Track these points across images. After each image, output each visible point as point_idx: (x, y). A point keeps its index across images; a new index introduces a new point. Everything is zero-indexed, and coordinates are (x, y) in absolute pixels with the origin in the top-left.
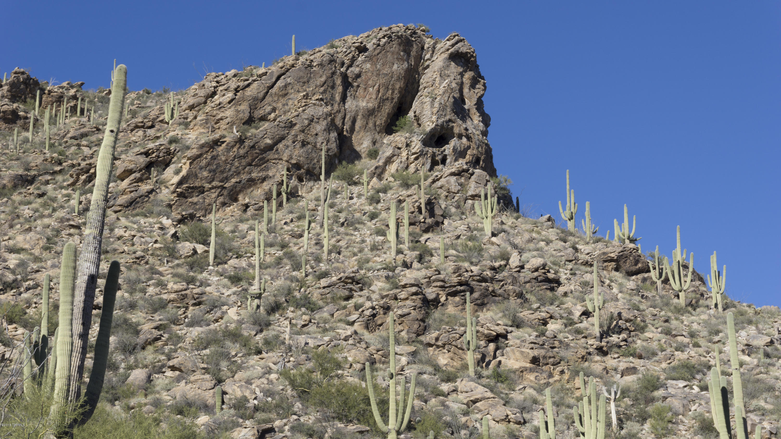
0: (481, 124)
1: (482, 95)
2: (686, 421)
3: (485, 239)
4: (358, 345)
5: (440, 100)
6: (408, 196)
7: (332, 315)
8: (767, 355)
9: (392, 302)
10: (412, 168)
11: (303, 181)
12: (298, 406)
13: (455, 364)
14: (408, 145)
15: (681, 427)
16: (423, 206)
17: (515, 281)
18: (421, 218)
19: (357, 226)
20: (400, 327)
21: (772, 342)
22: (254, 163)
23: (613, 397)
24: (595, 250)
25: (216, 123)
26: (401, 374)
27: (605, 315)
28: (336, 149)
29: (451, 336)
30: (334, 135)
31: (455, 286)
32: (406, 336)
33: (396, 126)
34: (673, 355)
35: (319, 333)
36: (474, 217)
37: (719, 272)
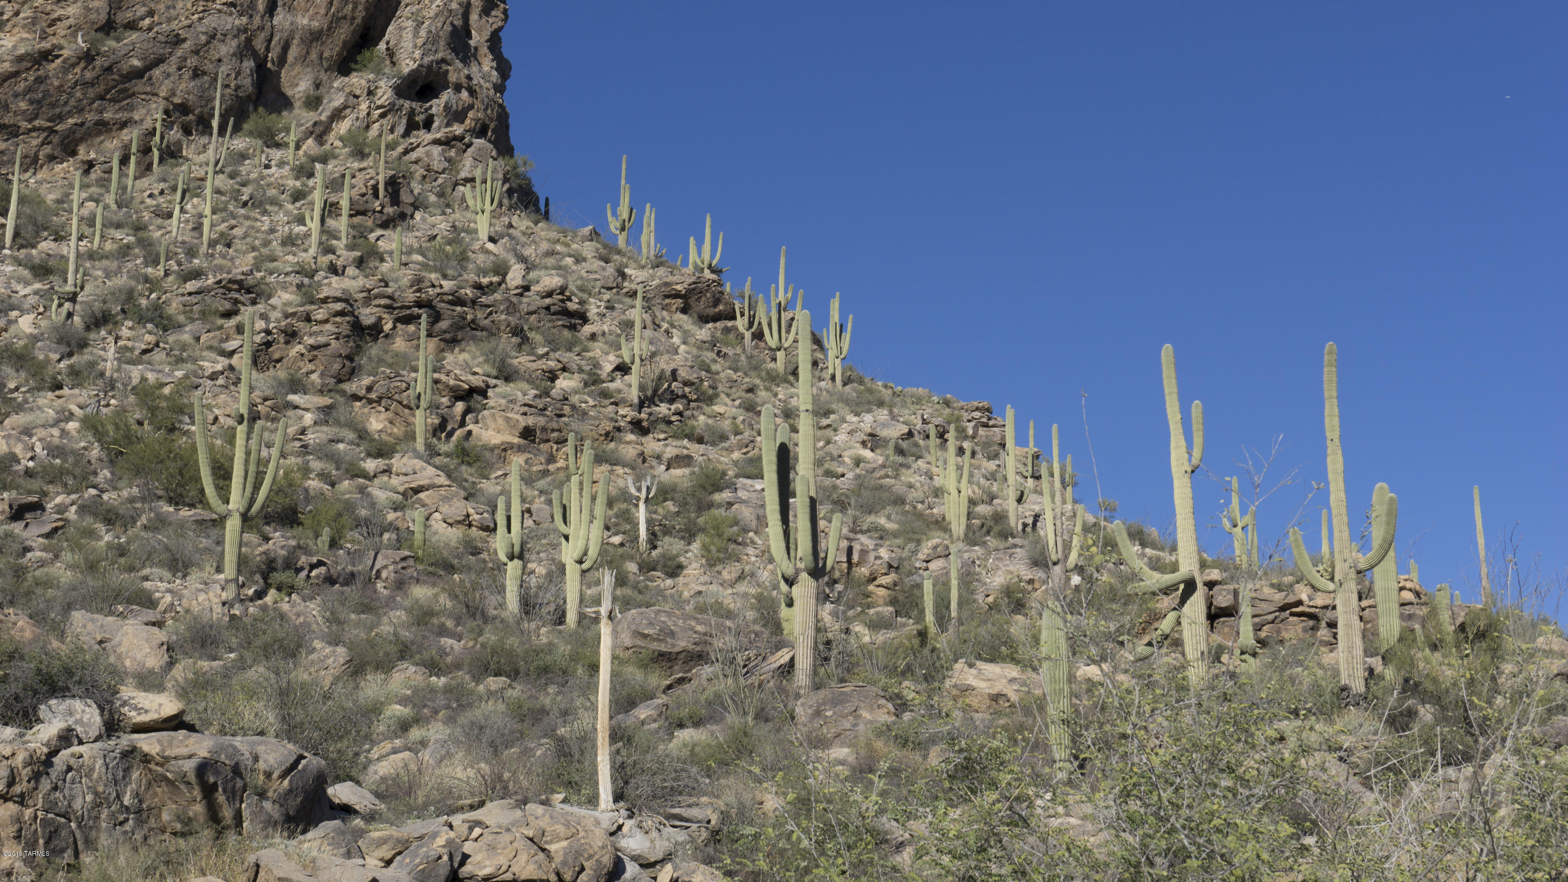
0: (495, 73)
1: (501, 28)
2: (760, 542)
3: (476, 246)
4: (232, 387)
5: (429, 25)
6: (360, 170)
7: (198, 339)
8: (900, 451)
9: (301, 325)
10: (375, 128)
11: (191, 134)
12: (105, 474)
13: (395, 430)
14: (370, 93)
15: (750, 550)
16: (381, 187)
17: (512, 308)
18: (377, 205)
19: (268, 207)
20: (311, 367)
21: (910, 434)
22: (108, 96)
23: (643, 495)
24: (653, 277)
25: (50, 26)
26: (300, 440)
27: (653, 371)
28: (251, 89)
29: (392, 385)
30: (249, 64)
31: (409, 307)
32: (319, 381)
33: (356, 62)
34: (752, 441)
35: (169, 363)
36: (465, 213)
37: (841, 326)
